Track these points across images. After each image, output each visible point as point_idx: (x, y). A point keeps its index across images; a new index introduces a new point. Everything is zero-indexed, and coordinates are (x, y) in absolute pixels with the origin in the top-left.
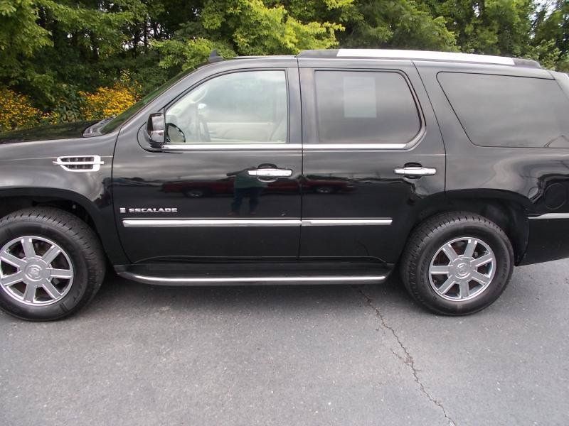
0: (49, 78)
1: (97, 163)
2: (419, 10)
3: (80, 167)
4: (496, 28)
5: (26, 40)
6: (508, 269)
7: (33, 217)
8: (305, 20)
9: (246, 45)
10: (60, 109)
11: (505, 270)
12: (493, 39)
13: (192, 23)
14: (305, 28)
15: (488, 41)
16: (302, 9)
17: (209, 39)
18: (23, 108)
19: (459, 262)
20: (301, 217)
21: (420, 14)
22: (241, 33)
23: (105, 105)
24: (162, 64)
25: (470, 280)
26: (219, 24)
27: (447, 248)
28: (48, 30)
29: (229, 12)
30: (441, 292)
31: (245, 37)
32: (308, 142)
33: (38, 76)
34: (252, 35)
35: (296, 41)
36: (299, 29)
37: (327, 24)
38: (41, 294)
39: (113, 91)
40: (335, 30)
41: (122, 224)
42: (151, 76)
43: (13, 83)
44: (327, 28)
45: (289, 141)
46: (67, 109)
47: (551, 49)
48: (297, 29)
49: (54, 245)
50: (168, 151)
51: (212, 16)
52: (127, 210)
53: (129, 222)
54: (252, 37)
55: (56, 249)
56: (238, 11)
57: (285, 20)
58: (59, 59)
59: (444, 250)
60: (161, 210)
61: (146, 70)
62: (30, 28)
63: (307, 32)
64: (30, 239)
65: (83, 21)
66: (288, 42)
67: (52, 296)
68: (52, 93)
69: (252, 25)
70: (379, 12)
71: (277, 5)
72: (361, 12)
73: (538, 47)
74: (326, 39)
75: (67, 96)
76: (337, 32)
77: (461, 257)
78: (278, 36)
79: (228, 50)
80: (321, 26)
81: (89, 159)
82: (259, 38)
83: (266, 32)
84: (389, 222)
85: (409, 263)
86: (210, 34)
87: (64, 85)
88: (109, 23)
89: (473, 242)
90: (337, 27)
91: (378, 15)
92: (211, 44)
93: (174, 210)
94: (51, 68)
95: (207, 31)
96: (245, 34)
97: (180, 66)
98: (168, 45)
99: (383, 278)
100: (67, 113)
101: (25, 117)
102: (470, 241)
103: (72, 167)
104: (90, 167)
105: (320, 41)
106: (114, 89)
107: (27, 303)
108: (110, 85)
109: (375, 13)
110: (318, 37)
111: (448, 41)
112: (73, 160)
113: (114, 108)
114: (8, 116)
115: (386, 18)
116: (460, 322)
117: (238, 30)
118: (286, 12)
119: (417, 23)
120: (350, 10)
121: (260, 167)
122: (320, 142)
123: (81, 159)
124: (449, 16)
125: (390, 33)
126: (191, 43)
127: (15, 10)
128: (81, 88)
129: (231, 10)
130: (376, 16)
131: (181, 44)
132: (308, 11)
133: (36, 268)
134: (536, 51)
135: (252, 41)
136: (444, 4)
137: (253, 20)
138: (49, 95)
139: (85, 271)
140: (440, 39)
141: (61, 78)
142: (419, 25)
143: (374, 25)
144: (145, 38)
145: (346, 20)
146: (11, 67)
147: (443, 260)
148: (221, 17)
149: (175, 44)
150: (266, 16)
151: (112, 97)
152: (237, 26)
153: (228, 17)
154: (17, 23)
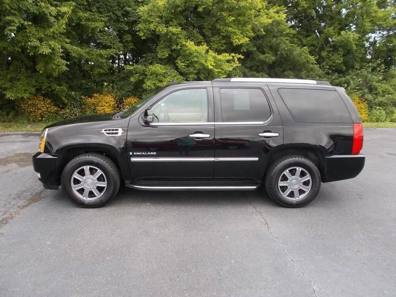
0: (65, 89)
1: (120, 131)
2: (291, 43)
3: (112, 133)
4: (342, 53)
5: (54, 67)
6: (318, 183)
7: (90, 157)
8: (219, 52)
9: (183, 67)
10: (70, 107)
11: (316, 184)
12: (340, 60)
13: (150, 54)
14: (220, 57)
15: (337, 61)
16: (218, 45)
17: (161, 64)
18: (49, 107)
19: (292, 179)
20: (215, 156)
21: (292, 46)
22: (181, 60)
23: (98, 104)
24: (132, 79)
25: (299, 189)
26: (167, 55)
27: (286, 172)
28: (67, 61)
29: (173, 48)
30: (285, 195)
31: (183, 62)
32: (217, 122)
33: (58, 87)
34: (188, 61)
35: (214, 64)
36: (216, 57)
37: (233, 54)
38: (91, 194)
39: (102, 96)
40: (238, 58)
41: (130, 160)
42: (125, 86)
43: (43, 92)
44: (233, 57)
45: (208, 121)
46: (74, 107)
47: (379, 65)
48: (214, 58)
49: (99, 170)
50: (153, 126)
51: (163, 50)
52: (133, 154)
53: (133, 159)
54: (187, 62)
55: (100, 172)
56: (179, 47)
57: (207, 51)
58: (71, 77)
59: (285, 173)
60: (149, 153)
61: (122, 83)
62: (57, 60)
63: (221, 59)
64: (88, 167)
65: (87, 55)
66: (209, 65)
67: (96, 195)
68: (65, 98)
69: (187, 55)
70: (267, 45)
71: (202, 43)
72: (255, 45)
73: (370, 64)
74: (233, 63)
75: (74, 99)
76: (239, 59)
77: (293, 177)
78: (203, 62)
79: (172, 70)
80: (229, 56)
81: (117, 130)
82: (192, 63)
83: (196, 59)
84: (257, 159)
85: (268, 180)
86: (161, 61)
87: (73, 93)
88: (101, 56)
89: (299, 169)
90: (239, 56)
91: (266, 47)
92: (162, 66)
93: (155, 153)
94: (65, 82)
95: (160, 59)
96: (183, 60)
97: (143, 80)
98: (137, 68)
99: (255, 187)
100: (74, 109)
101: (50, 112)
102: (297, 169)
103: (109, 133)
104: (117, 133)
105: (229, 64)
106: (103, 94)
107: (85, 198)
108: (100, 92)
109: (263, 45)
110: (228, 61)
111: (311, 62)
112: (109, 130)
113: (103, 106)
114: (40, 111)
115: (271, 48)
116: (295, 210)
117: (178, 58)
118: (207, 48)
119: (291, 51)
120: (248, 45)
121: (195, 133)
122: (223, 121)
123: (113, 130)
124: (311, 46)
125: (273, 58)
126: (151, 67)
127: (51, 51)
128: (82, 94)
129: (174, 47)
130: (265, 47)
131: (144, 68)
132: (222, 46)
133: (89, 181)
134: (369, 67)
135: (187, 65)
136: (308, 38)
137: (188, 52)
138: (64, 99)
139: (112, 183)
140: (305, 61)
141: (71, 88)
142: (292, 53)
143: (264, 53)
144: (119, 62)
145: (245, 50)
146: (42, 83)
147: (285, 178)
148: (168, 51)
149: (140, 67)
150: (196, 50)
151: (102, 99)
152: (178, 56)
153: (173, 51)
154: (50, 58)
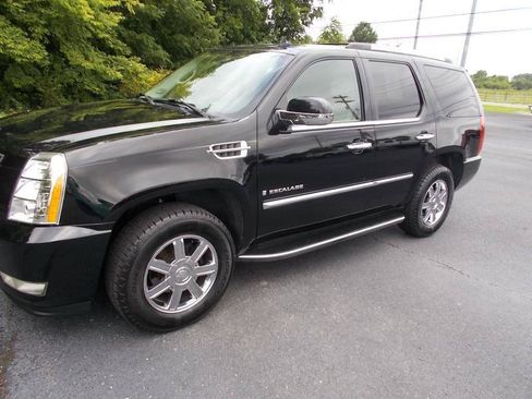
1: (244, 148)
3: (229, 154)
20: (373, 179)
27: (431, 189)
30: (425, 221)
41: (262, 207)
45: (364, 119)
49: (203, 241)
52: (268, 192)
53: (269, 204)
55: (204, 246)
59: (429, 191)
60: (293, 187)
64: (182, 239)
81: (235, 145)
93: (301, 186)
99: (404, 217)
103: (221, 154)
104: (237, 153)
107: (173, 311)
112: (221, 147)
121: (354, 142)
123: (228, 146)
